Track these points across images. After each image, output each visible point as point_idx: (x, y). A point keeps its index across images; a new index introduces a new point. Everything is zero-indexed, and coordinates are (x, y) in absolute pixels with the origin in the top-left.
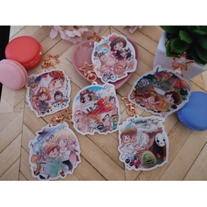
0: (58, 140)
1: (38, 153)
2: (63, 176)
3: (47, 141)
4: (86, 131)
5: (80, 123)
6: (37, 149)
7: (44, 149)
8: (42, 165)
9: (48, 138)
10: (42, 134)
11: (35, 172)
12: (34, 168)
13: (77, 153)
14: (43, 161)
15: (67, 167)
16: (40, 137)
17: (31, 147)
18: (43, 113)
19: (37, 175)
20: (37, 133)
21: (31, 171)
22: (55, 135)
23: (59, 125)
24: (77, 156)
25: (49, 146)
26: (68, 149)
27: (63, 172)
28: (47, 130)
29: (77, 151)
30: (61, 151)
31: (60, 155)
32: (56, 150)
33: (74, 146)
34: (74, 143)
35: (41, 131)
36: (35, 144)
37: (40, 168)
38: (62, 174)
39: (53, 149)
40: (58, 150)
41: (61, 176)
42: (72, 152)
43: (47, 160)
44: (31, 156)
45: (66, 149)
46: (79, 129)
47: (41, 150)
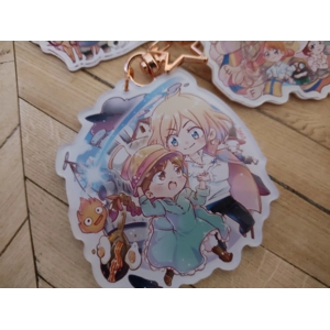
0: (172, 134)
1: (102, 191)
2: (228, 258)
3: (128, 141)
4: (258, 91)
5: (233, 68)
6: (95, 176)
7: (124, 171)
8: (130, 233)
9: (128, 130)
10: (104, 119)
11: (105, 269)
12: (98, 252)
13: (251, 167)
14: (131, 219)
15: (231, 223)
16: (95, 130)
17: (67, 174)
18: (88, 54)
19: (118, 277)
20: (82, 120)
21: (89, 266)
22: (155, 117)
23: (158, 82)
24: (257, 179)
25: (140, 157)
26: (217, 159)
27: (222, 245)
28: (117, 104)
29: (249, 161)
30: (193, 170)
31: (194, 184)
32: (170, 168)
33: (232, 144)
34: (232, 134)
35: (97, 110)
36: (84, 157)
37: (126, 248)
38: (221, 251)
39: (159, 167)
40: (181, 167)
41: (218, 263)
42: (233, 168)
43: (148, 209)
44: (75, 204)
45: (208, 159)
46: (235, 88)
47: (111, 179)
